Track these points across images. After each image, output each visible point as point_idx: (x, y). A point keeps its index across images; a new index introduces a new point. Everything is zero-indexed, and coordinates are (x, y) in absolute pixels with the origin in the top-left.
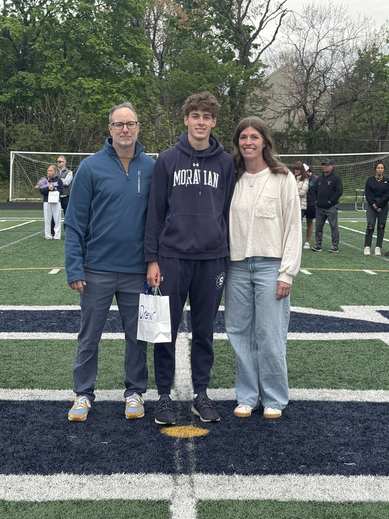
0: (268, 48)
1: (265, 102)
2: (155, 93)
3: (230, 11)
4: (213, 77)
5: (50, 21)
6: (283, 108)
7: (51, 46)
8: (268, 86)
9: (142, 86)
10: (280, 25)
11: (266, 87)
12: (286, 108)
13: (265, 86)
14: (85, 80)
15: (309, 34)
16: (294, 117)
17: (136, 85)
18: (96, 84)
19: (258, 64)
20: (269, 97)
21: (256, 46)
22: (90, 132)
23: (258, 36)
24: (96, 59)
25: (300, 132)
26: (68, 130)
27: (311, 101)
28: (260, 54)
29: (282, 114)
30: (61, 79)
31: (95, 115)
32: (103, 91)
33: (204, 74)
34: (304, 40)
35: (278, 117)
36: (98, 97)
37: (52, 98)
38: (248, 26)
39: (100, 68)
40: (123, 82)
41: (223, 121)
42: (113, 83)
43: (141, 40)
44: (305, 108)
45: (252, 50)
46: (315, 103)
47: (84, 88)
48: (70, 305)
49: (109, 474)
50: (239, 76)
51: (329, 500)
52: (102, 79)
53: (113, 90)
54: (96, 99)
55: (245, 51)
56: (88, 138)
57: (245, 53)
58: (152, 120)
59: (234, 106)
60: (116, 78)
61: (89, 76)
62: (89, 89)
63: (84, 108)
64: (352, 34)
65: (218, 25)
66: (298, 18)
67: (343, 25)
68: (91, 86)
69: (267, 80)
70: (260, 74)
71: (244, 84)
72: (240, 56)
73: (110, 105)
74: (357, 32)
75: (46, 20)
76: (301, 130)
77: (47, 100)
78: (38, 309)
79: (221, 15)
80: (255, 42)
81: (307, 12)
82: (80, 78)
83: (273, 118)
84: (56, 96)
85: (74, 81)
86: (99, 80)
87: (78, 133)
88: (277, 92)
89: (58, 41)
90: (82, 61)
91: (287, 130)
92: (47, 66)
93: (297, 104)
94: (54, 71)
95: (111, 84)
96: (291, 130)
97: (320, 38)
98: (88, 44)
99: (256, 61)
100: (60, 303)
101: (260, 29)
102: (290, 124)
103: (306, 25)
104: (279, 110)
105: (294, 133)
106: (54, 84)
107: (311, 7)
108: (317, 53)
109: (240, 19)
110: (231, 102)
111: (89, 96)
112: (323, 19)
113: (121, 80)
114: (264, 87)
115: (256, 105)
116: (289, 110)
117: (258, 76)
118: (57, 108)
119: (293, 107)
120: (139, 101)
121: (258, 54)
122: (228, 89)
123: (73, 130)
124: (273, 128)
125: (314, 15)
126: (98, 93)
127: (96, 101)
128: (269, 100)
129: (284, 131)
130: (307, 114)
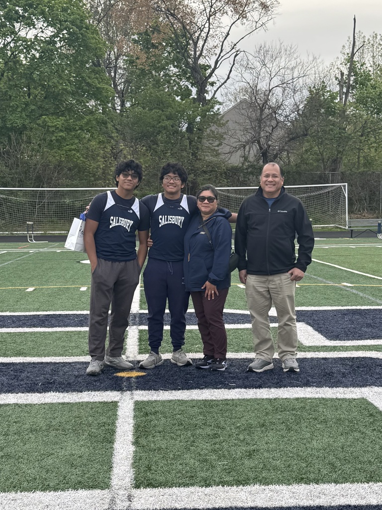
0: (223, 86)
1: (220, 137)
2: (116, 129)
3: (186, 51)
4: (171, 114)
5: (14, 62)
6: (238, 143)
7: (16, 86)
8: (224, 122)
9: (103, 123)
10: (234, 64)
11: (222, 124)
12: (241, 143)
13: (221, 122)
14: (49, 118)
15: (261, 74)
16: (249, 151)
17: (98, 122)
18: (59, 122)
19: (214, 101)
20: (225, 133)
21: (212, 84)
22: (55, 168)
23: (213, 75)
24: (59, 98)
25: (255, 166)
26: (34, 167)
27: (264, 136)
28: (215, 92)
29: (237, 149)
30: (26, 117)
31: (59, 151)
32: (66, 129)
33: (163, 111)
34: (257, 79)
35: (233, 152)
36: (61, 134)
37: (18, 136)
38: (204, 65)
39: (63, 107)
40: (85, 120)
41: (181, 156)
42: (76, 121)
43: (102, 79)
44: (259, 142)
45: (209, 88)
46: (268, 138)
47: (48, 126)
48: (46, 311)
49: (81, 392)
50: (195, 113)
51: (214, 399)
52: (66, 117)
53: (76, 128)
54: (60, 136)
55: (201, 89)
56: (53, 173)
57: (202, 91)
58: (114, 156)
59: (193, 141)
60: (79, 116)
61: (53, 114)
62: (53, 127)
63: (49, 144)
64: (302, 72)
65: (176, 64)
66: (250, 57)
67: (293, 63)
68: (55, 124)
69: (223, 116)
70: (216, 111)
71: (201, 120)
72: (197, 93)
73: (73, 142)
74: (307, 70)
75: (10, 62)
76: (255, 163)
77: (13, 138)
78: (21, 314)
79: (178, 55)
80: (211, 80)
81: (259, 52)
82: (44, 117)
83: (228, 153)
84: (21, 133)
85: (39, 119)
86: (62, 118)
87: (43, 169)
88: (232, 128)
89: (22, 82)
90: (46, 101)
91: (243, 164)
92: (11, 105)
93: (252, 139)
94: (18, 110)
95: (74, 121)
96: (247, 164)
97: (272, 77)
98: (50, 84)
99: (212, 98)
100: (38, 310)
101: (215, 68)
102: (246, 158)
103: (258, 64)
104: (234, 145)
105: (249, 167)
106: (19, 122)
107: (263, 46)
108: (270, 91)
109: (196, 59)
110: (189, 138)
111: (53, 134)
112: (274, 58)
113: (83, 118)
114: (220, 124)
115: (213, 140)
116: (244, 145)
117: (214, 112)
118: (23, 145)
119: (247, 142)
120: (101, 138)
121: (213, 92)
122: (186, 125)
123: (38, 166)
124: (229, 162)
125: (265, 55)
126: (61, 131)
127: (60, 138)
128: (225, 136)
129: (241, 165)
130: (261, 148)
